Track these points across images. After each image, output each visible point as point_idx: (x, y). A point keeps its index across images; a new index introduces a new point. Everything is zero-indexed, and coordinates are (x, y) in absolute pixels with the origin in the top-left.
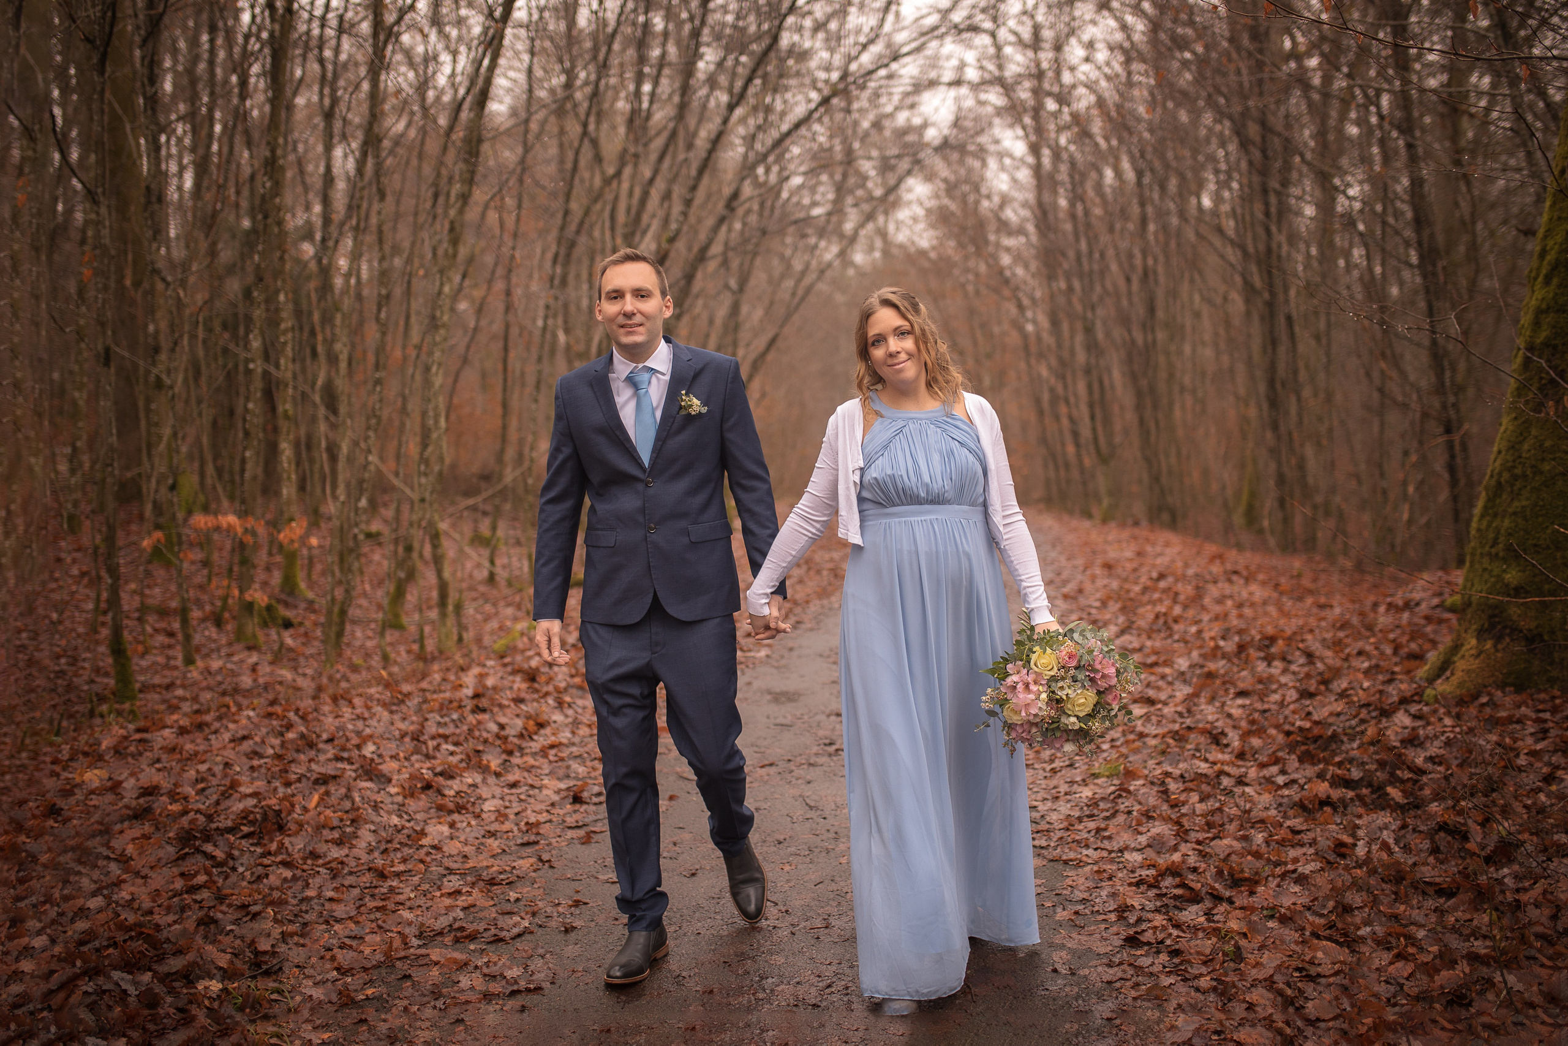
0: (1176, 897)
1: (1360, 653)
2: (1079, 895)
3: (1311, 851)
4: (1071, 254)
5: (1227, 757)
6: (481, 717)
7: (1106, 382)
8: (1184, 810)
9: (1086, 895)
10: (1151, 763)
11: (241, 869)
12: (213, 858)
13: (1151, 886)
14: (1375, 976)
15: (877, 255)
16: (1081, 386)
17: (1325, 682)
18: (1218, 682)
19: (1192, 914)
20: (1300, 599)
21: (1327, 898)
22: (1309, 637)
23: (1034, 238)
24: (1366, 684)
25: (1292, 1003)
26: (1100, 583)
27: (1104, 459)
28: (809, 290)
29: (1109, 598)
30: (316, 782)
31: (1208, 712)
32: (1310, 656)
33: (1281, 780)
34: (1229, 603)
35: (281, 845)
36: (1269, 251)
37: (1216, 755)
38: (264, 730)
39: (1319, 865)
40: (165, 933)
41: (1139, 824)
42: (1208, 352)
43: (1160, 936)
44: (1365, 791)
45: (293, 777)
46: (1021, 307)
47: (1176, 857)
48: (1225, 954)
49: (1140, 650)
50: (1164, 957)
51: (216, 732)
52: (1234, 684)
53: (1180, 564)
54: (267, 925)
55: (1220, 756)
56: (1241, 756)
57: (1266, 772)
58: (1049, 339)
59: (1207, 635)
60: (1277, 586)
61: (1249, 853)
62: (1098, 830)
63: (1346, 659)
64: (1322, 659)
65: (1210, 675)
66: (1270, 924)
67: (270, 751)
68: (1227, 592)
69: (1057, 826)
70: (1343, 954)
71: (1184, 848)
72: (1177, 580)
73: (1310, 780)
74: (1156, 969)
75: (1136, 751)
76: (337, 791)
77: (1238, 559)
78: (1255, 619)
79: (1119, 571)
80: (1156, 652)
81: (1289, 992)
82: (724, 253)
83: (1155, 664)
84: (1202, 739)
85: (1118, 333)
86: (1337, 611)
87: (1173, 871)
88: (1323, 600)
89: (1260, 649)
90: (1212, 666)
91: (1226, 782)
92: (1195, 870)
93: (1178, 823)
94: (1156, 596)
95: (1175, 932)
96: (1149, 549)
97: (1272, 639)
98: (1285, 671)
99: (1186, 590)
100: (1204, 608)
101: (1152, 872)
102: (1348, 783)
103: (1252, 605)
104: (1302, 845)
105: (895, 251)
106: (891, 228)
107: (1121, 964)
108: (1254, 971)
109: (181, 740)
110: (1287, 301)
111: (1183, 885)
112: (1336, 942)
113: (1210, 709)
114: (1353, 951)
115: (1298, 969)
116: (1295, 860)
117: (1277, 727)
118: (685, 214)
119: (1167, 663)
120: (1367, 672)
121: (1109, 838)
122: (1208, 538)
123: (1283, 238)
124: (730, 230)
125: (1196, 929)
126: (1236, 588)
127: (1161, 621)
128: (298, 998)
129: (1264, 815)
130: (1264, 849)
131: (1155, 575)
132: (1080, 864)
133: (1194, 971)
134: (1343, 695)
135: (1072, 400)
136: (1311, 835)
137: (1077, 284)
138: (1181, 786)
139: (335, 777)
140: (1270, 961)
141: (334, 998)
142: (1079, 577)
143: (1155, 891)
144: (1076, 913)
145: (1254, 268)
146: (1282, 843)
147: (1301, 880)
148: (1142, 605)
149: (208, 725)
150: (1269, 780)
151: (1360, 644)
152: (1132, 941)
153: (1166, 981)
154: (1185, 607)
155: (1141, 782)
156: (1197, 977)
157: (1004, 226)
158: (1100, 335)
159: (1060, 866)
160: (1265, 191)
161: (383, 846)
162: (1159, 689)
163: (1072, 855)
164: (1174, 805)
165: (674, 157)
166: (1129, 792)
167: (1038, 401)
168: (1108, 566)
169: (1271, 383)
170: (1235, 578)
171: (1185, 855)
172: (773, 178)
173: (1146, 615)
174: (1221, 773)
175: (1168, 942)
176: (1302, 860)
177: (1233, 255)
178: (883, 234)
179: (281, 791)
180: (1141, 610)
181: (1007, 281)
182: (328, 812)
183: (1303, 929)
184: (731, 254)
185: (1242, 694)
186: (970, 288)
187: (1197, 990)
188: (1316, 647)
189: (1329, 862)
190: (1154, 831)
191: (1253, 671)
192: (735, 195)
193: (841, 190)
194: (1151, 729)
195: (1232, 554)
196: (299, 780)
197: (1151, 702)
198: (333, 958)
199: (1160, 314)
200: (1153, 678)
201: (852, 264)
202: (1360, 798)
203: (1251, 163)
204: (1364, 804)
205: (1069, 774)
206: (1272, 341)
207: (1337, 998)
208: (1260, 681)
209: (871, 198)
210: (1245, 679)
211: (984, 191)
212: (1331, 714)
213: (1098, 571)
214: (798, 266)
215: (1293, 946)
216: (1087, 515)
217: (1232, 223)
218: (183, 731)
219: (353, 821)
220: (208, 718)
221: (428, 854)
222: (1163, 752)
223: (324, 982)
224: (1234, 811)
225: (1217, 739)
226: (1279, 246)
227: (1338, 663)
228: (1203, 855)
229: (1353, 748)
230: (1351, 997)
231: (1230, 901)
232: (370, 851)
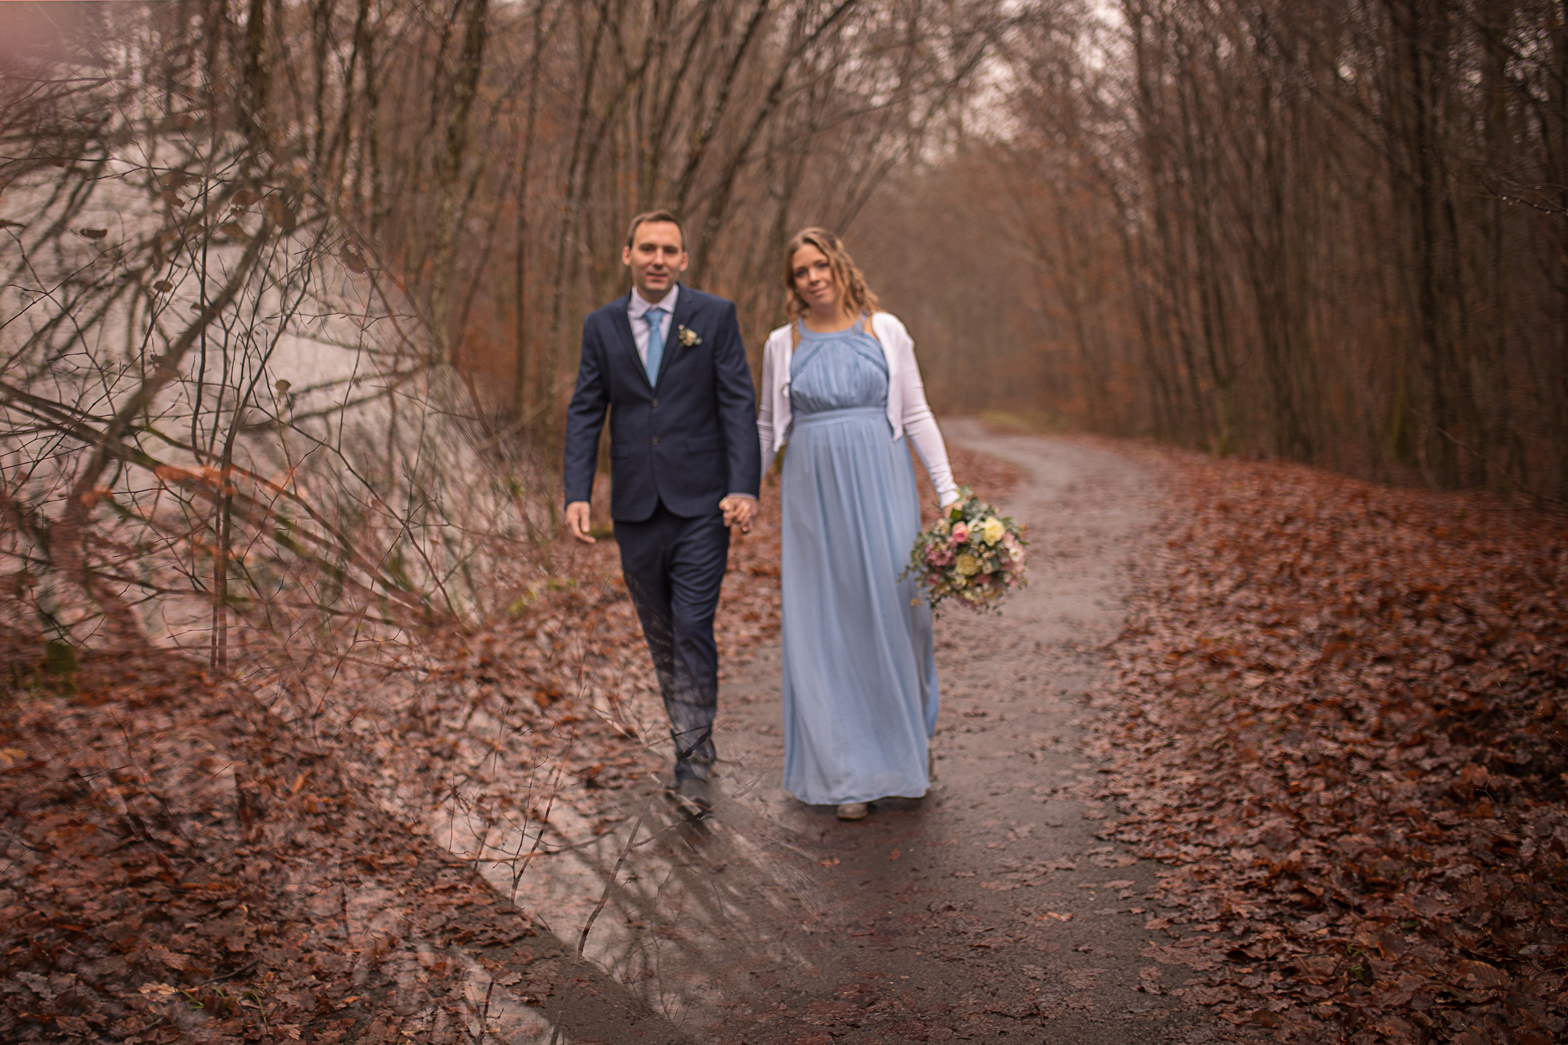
0: (1292, 904)
1: (1534, 610)
2: (1174, 900)
3: (1464, 850)
4: (1178, 140)
5: (1360, 736)
6: (487, 689)
7: (1225, 291)
8: (1306, 799)
9: (1182, 901)
10: (1267, 743)
11: (210, 860)
12: (168, 846)
13: (1262, 890)
14: (1541, 1005)
15: (951, 149)
16: (1194, 297)
17: (1487, 645)
18: (1353, 646)
19: (1313, 925)
20: (1461, 545)
21: (1481, 908)
22: (1467, 590)
23: (1136, 125)
24: (1538, 648)
25: (1434, 1036)
26: (1213, 528)
27: (1222, 382)
28: (867, 193)
29: (1224, 545)
30: (302, 762)
31: (1340, 682)
32: (1469, 613)
33: (1427, 764)
34: (1371, 551)
35: (261, 833)
36: (1421, 127)
37: (1348, 733)
38: (246, 704)
39: (1472, 868)
40: (98, 930)
41: (1251, 815)
42: (1349, 252)
43: (1272, 951)
44: (1533, 778)
45: (276, 757)
46: (1120, 205)
47: (1295, 856)
48: (1351, 974)
49: (1259, 607)
50: (1275, 976)
51: (182, 706)
52: (1372, 648)
53: (1312, 505)
54: (242, 922)
55: (1352, 735)
56: (1378, 734)
57: (1408, 754)
58: (1155, 242)
59: (1341, 589)
60: (1432, 530)
61: (1386, 852)
62: (1200, 822)
63: (1515, 618)
64: (1483, 617)
65: (1344, 637)
66: (1410, 939)
67: (252, 728)
68: (1370, 537)
69: (1150, 817)
70: (1502, 977)
71: (1304, 844)
72: (1307, 524)
73: (1463, 764)
74: (1265, 990)
75: (1249, 728)
76: (324, 773)
77: (1384, 497)
78: (1402, 569)
79: (1238, 514)
80: (1277, 609)
81: (1430, 1022)
82: (768, 155)
83: (1277, 624)
84: (1331, 714)
85: (1238, 231)
86: (1507, 558)
87: (1290, 872)
88: (1489, 546)
89: (1406, 605)
90: (1346, 626)
91: (1358, 765)
92: (1317, 871)
93: (1298, 814)
94: (1282, 543)
95: (1290, 947)
96: (1275, 487)
97: (1421, 595)
98: (1437, 632)
99: (1318, 535)
100: (1339, 557)
101: (1264, 873)
102: (1512, 768)
103: (1400, 552)
104: (1452, 843)
105: (972, 145)
106: (966, 117)
107: (1222, 983)
108: (1387, 996)
109: (131, 715)
110: (1445, 184)
111: (1300, 890)
112: (1492, 962)
113: (1343, 678)
114: (1513, 974)
115: (1441, 994)
116: (1443, 862)
117: (1425, 699)
118: (719, 110)
119: (1292, 623)
120: (1541, 634)
121: (1213, 832)
122: (1351, 473)
123: (1439, 112)
124: (773, 127)
125: (1315, 943)
126: (1380, 533)
127: (1286, 572)
128: (272, 1005)
129: (1405, 806)
130: (1404, 847)
131: (1281, 517)
132: (1177, 863)
133: (1312, 994)
134: (1508, 661)
135: (1183, 312)
136: (1464, 831)
137: (1185, 174)
138: (1303, 771)
139: (322, 757)
140: (1408, 983)
141: (311, 1006)
142: (1189, 522)
143: (1268, 896)
144: (1171, 921)
145: (1403, 149)
146: (1427, 840)
147: (1450, 885)
148: (1263, 553)
149: (170, 698)
150: (1412, 764)
151: (1533, 599)
152: (1237, 956)
153: (1277, 1005)
154: (1316, 556)
155: (1254, 765)
156: (1316, 1001)
157: (1099, 110)
158: (1216, 235)
159: (1153, 865)
160: (1415, 55)
161: (373, 835)
162: (1280, 654)
163: (1168, 852)
164: (1295, 793)
165: (707, 43)
166: (1239, 777)
167: (1142, 316)
168: (1225, 508)
169: (1426, 287)
170: (1380, 520)
171: (1305, 854)
172: (823, 64)
173: (1269, 564)
174: (1354, 754)
175: (1281, 958)
176: (1452, 862)
177: (1376, 134)
178: (956, 124)
179: (263, 772)
180: (1262, 561)
181: (1102, 175)
182: (313, 797)
183: (1450, 945)
184: (776, 155)
185: (1382, 659)
186: (1060, 186)
187: (1316, 1017)
188: (1478, 603)
189: (1485, 864)
190: (1268, 824)
191: (1398, 632)
192: (779, 85)
193: (905, 73)
194: (1270, 702)
195: (1380, 492)
196: (283, 760)
197: (1269, 669)
198: (312, 961)
199: (1288, 206)
200: (1273, 641)
201: (922, 162)
202: (1527, 786)
203: (1395, 21)
204: (1533, 794)
205: (1166, 755)
206: (1426, 236)
207: (1491, 1031)
208: (1406, 644)
209: (940, 83)
210: (1387, 641)
211: (1075, 69)
212: (1494, 684)
213: (1212, 514)
214: (855, 165)
215: (1438, 967)
216: (1203, 447)
217: (1376, 96)
218: (134, 705)
219: (340, 807)
220: (171, 691)
221: (422, 844)
222: (1283, 730)
223: (301, 988)
224: (1368, 801)
225: (1349, 713)
226: (1434, 120)
227: (1503, 622)
228: (1327, 853)
229: (1520, 725)
230: (1509, 1030)
231: (1360, 910)
232: (358, 841)
